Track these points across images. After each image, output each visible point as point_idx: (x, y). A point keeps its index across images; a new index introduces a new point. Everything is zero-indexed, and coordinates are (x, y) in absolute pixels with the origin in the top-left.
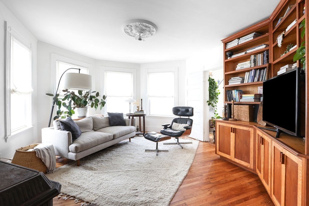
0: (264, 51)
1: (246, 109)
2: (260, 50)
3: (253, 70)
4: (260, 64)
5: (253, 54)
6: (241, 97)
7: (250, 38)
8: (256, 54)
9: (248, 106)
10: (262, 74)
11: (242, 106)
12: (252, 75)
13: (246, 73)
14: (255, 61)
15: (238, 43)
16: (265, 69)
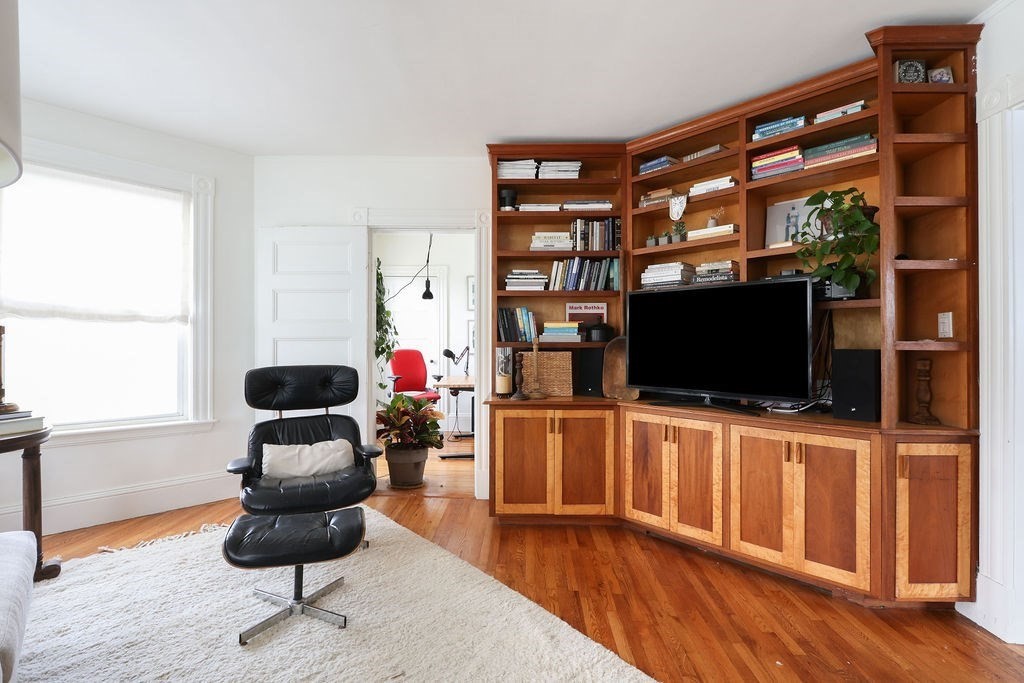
0: (607, 218)
1: (564, 360)
2: (600, 212)
3: (577, 259)
4: (596, 245)
5: (581, 218)
6: (540, 330)
7: (568, 171)
8: (589, 218)
9: (569, 354)
10: (595, 272)
11: (552, 353)
12: (574, 272)
13: (556, 263)
14: (585, 237)
15: (537, 172)
16: (604, 261)
